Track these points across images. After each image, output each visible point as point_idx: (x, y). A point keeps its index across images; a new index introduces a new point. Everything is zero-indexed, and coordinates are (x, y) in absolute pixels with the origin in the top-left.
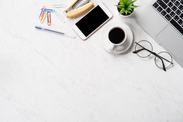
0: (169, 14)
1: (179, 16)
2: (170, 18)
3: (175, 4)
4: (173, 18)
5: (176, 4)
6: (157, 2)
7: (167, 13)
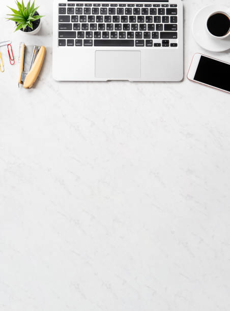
0: (85, 38)
1: (97, 31)
2: (90, 41)
3: (80, 22)
4: (93, 39)
5: (82, 20)
6: (59, 37)
7: (83, 39)
